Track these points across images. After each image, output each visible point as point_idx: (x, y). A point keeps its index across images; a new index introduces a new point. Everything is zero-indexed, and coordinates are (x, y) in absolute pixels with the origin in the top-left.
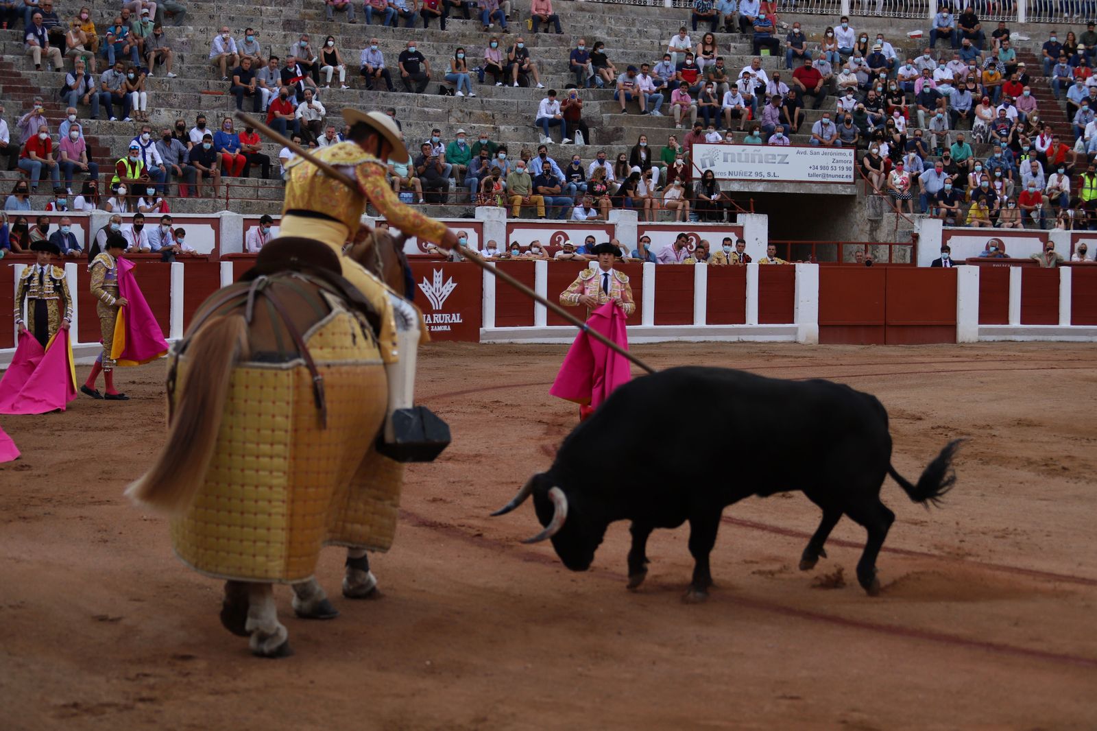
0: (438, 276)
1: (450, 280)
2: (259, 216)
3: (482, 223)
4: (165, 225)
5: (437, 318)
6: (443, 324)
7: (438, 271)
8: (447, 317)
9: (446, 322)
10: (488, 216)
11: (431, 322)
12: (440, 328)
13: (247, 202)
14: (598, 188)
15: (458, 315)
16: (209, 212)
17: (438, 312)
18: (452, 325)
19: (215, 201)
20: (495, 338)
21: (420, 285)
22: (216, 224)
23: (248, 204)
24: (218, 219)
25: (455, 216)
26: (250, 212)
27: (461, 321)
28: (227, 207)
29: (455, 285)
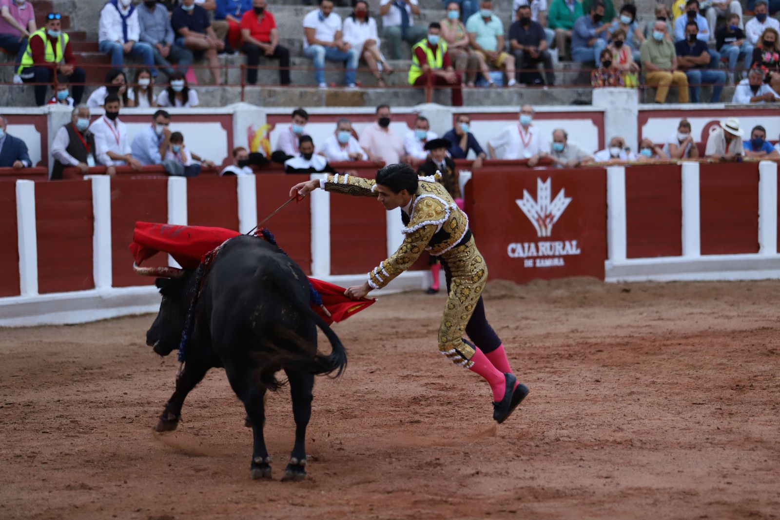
0: (544, 188)
1: (562, 193)
2: (290, 110)
3: (602, 113)
4: (160, 123)
5: (545, 248)
6: (553, 257)
7: (544, 181)
8: (558, 245)
9: (557, 253)
10: (612, 103)
11: (535, 254)
12: (548, 263)
13: (270, 91)
14: (767, 57)
15: (574, 243)
16: (215, 106)
17: (545, 239)
18: (567, 258)
19: (224, 90)
20: (627, 275)
21: (519, 202)
22: (227, 122)
23: (271, 94)
24: (230, 117)
25: (563, 103)
26: (274, 105)
27: (578, 252)
28: (242, 97)
29: (568, 201)
